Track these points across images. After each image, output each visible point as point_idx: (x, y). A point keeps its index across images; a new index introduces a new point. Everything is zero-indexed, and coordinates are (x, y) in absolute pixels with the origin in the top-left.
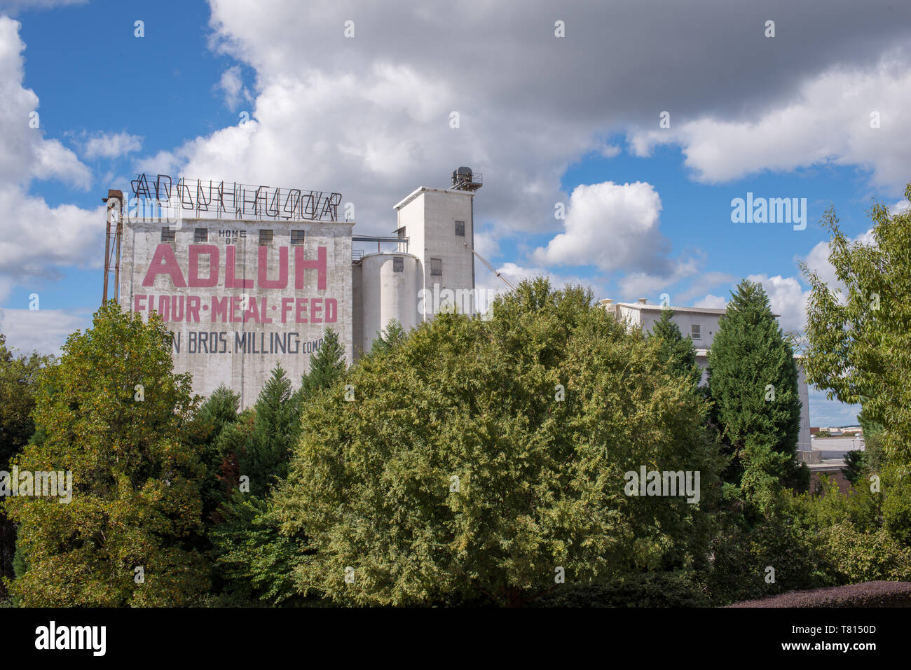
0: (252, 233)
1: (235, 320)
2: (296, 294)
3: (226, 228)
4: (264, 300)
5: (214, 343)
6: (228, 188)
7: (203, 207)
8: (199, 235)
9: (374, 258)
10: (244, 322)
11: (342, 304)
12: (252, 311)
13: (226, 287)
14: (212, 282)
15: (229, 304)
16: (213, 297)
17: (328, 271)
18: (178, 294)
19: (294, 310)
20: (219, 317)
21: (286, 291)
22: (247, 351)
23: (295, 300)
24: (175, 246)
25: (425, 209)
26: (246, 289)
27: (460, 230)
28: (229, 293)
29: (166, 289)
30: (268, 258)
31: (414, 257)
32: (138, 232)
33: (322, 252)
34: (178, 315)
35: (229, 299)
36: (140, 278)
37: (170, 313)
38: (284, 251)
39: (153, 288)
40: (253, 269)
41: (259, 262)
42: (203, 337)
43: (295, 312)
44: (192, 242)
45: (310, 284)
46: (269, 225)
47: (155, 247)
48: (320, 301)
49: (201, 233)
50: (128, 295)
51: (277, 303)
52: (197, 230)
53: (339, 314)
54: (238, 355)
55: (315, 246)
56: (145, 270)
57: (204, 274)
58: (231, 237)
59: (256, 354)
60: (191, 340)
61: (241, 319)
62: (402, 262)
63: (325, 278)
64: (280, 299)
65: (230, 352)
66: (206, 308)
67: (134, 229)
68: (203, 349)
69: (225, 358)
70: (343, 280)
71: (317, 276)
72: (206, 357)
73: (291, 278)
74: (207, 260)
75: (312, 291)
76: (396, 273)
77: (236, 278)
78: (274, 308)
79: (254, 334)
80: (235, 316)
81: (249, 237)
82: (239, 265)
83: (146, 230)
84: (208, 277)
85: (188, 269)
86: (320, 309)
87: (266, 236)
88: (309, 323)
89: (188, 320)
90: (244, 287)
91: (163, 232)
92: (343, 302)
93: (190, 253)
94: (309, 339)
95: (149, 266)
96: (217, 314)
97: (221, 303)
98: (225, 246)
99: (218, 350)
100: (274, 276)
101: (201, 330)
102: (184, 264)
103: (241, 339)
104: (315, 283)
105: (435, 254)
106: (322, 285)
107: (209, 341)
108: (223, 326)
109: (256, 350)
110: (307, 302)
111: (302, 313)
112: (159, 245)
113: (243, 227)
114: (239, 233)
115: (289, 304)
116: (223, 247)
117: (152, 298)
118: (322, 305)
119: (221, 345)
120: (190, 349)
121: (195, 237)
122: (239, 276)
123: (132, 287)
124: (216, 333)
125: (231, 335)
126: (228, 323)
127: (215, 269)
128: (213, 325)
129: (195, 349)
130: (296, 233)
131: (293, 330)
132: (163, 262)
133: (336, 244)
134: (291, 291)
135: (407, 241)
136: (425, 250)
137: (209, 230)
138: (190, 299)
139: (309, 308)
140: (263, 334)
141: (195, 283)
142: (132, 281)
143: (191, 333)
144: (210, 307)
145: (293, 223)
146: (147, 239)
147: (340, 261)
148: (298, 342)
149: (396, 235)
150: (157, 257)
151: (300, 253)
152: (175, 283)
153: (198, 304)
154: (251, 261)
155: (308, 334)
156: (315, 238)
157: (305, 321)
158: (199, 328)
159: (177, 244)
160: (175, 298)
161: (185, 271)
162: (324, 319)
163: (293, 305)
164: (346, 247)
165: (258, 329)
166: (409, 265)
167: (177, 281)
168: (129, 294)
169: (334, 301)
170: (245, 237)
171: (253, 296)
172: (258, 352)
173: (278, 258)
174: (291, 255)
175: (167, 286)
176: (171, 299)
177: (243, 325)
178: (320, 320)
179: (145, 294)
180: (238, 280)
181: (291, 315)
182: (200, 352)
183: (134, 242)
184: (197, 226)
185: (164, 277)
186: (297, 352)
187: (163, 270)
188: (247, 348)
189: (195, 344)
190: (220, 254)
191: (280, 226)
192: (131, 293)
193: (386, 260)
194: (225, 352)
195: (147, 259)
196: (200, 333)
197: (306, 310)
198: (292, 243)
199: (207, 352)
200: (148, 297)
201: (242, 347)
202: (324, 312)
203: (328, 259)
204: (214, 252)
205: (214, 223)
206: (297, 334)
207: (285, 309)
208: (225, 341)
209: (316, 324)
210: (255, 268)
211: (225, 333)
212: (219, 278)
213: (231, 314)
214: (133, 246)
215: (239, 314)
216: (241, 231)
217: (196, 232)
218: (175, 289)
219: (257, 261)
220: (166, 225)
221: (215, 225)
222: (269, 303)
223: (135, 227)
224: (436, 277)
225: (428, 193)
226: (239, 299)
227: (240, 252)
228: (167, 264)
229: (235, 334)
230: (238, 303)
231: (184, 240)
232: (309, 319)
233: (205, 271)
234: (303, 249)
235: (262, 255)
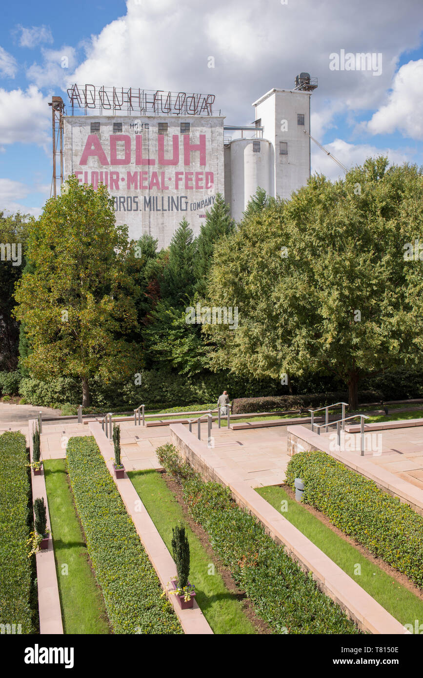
0: (153, 126)
1: (143, 188)
2: (185, 169)
3: (135, 122)
4: (163, 174)
5: (129, 204)
6: (135, 93)
7: (118, 107)
8: (116, 128)
9: (239, 142)
10: (149, 189)
11: (217, 176)
12: (155, 181)
13: (136, 164)
14: (127, 161)
15: (139, 177)
16: (128, 172)
17: (207, 152)
18: (104, 170)
19: (184, 180)
20: (132, 186)
21: (178, 166)
22: (152, 210)
23: (184, 173)
24: (100, 136)
25: (276, 105)
26: (150, 166)
27: (301, 121)
28: (139, 169)
29: (95, 167)
30: (165, 144)
31: (267, 141)
32: (74, 127)
33: (203, 138)
35: (139, 173)
36: (78, 160)
38: (175, 138)
39: (87, 166)
40: (155, 152)
41: (159, 146)
42: (122, 200)
43: (184, 182)
44: (111, 133)
45: (194, 162)
46: (165, 120)
47: (87, 137)
48: (201, 173)
49: (118, 127)
50: (70, 172)
51: (172, 175)
52: (115, 124)
53: (215, 183)
54: (146, 212)
55: (198, 134)
56: (80, 154)
57: (121, 156)
58: (139, 129)
59: (159, 212)
61: (147, 187)
62: (259, 145)
63: (205, 157)
64: (174, 173)
66: (123, 179)
67: (71, 125)
68: (122, 209)
69: (138, 214)
70: (217, 158)
71: (199, 156)
73: (181, 157)
74: (123, 146)
75: (196, 167)
76: (255, 153)
77: (143, 158)
78: (170, 179)
79: (157, 197)
80: (143, 185)
81: (151, 129)
82: (145, 149)
83: (80, 125)
84: (124, 158)
85: (110, 152)
86: (201, 179)
87: (163, 127)
88: (194, 190)
89: (112, 188)
90: (149, 164)
91: (92, 127)
92: (217, 174)
93: (111, 141)
94: (195, 201)
95: (83, 150)
96: (131, 184)
97: (134, 176)
98: (134, 136)
99: (133, 209)
100: (169, 156)
101: (120, 195)
102: (107, 149)
103: (148, 201)
104: (198, 161)
105: (283, 139)
106: (203, 162)
107: (126, 203)
108: (135, 192)
109: (158, 208)
110: (193, 175)
111: (189, 182)
112: (89, 136)
113: (147, 121)
114: (144, 126)
115: (180, 176)
117: (86, 173)
118: (203, 176)
119: (134, 205)
121: (114, 129)
122: (145, 156)
123: (72, 166)
124: (131, 197)
125: (141, 199)
126: (139, 190)
127: (128, 152)
128: (128, 192)
129: (117, 208)
130: (184, 125)
131: (183, 195)
132: (93, 148)
133: (212, 132)
134: (181, 167)
135: (262, 129)
136: (276, 136)
137: (123, 124)
138: (112, 173)
139: (194, 179)
140: (163, 197)
141: (115, 162)
142: (72, 162)
144: (126, 179)
145: (182, 118)
146: (81, 131)
147: (215, 145)
148: (187, 203)
149: (254, 125)
150: (88, 145)
151: (187, 139)
152: (101, 162)
153: (118, 177)
154: (153, 146)
155: (194, 197)
156: (197, 128)
157: (192, 188)
159: (102, 134)
160: (102, 173)
161: (108, 154)
162: (204, 187)
163: (183, 177)
164: (220, 134)
165: (159, 194)
166: (264, 147)
167: (103, 161)
169: (211, 174)
170: (148, 128)
171: (155, 171)
172: (160, 210)
173: (172, 143)
174: (181, 141)
175: (96, 164)
176: (99, 174)
177: (149, 191)
178: (202, 188)
179: (81, 171)
180: (144, 160)
181: (182, 184)
182: (120, 210)
183: (72, 134)
184: (114, 121)
185: (94, 158)
186: (186, 210)
187: (93, 153)
188: (152, 207)
190: (132, 141)
191: (173, 120)
192: (72, 170)
193: (248, 144)
194: (137, 210)
195: (82, 146)
196: (120, 198)
197: (192, 180)
198: (181, 132)
199: (125, 210)
200: (84, 173)
201: (149, 206)
202: (204, 181)
203: (207, 143)
204: (127, 139)
205: (126, 119)
206: (186, 198)
207: (178, 180)
208: (137, 203)
209: (199, 190)
210: (156, 151)
211: (137, 197)
212: (131, 159)
213: (140, 183)
214: (72, 136)
215: (146, 183)
216: (145, 124)
217: (114, 126)
218: (102, 167)
219: (157, 146)
220: (93, 121)
221: (127, 120)
222: (167, 176)
223: (72, 123)
224: (284, 156)
225: (278, 94)
226: (146, 173)
227: (145, 139)
228: (95, 149)
229: (143, 198)
230: (144, 176)
231: (106, 131)
232: (194, 187)
233: (121, 154)
234: (189, 136)
235: (161, 141)
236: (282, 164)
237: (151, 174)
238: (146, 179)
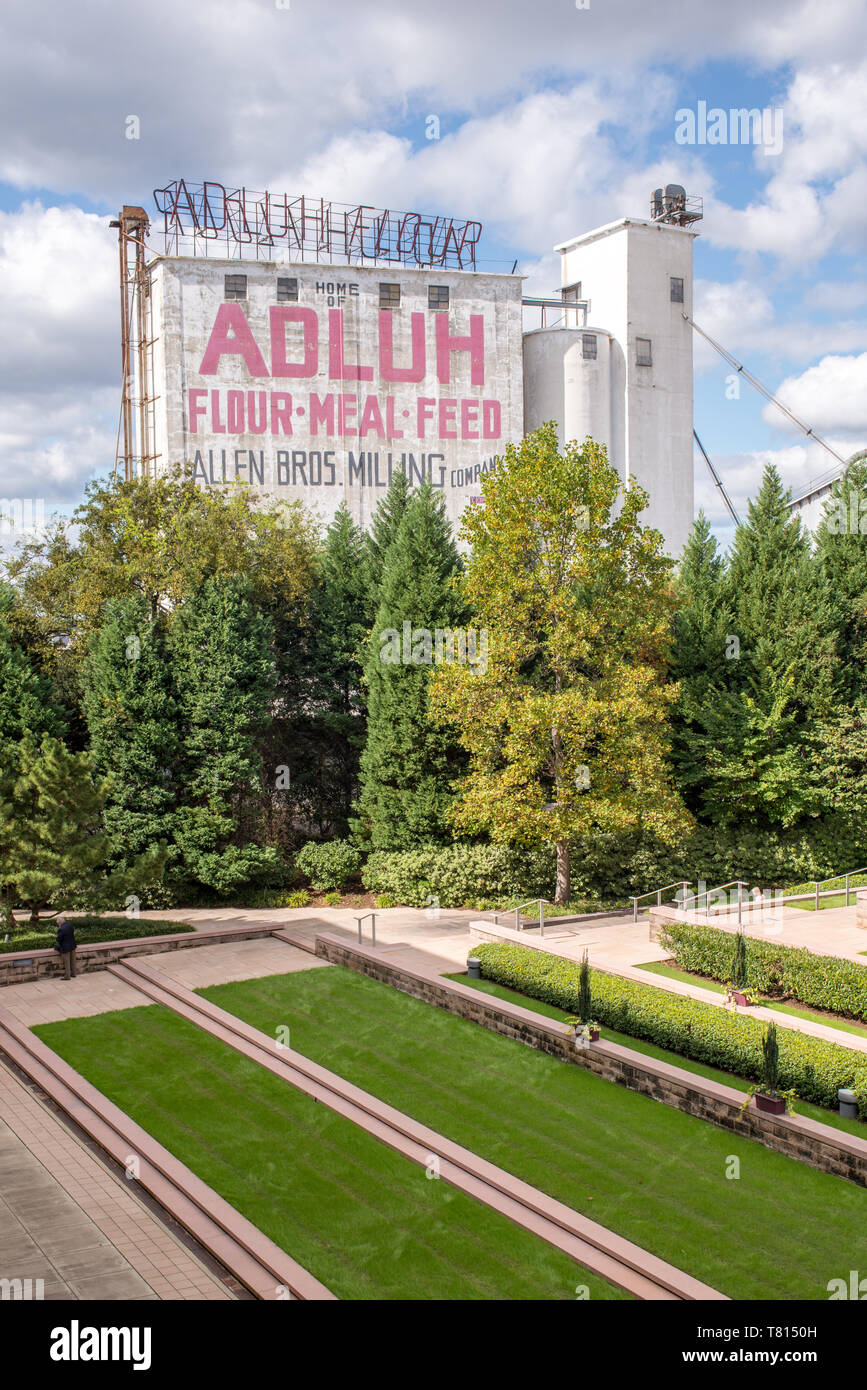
0: (368, 290)
1: (347, 432)
2: (440, 392)
3: (326, 279)
4: (391, 401)
5: (316, 470)
6: (312, 208)
8: (284, 289)
9: (551, 336)
10: (360, 435)
11: (508, 409)
12: (372, 418)
13: (331, 377)
14: (308, 370)
15: (336, 406)
16: (311, 394)
17: (486, 354)
18: (257, 389)
19: (436, 417)
20: (322, 428)
21: (424, 385)
22: (367, 483)
23: (438, 401)
24: (248, 307)
25: (629, 255)
26: (361, 382)
27: (678, 293)
28: (337, 388)
29: (237, 380)
30: (394, 332)
31: (609, 336)
32: (187, 283)
33: (477, 322)
34: (258, 424)
35: (336, 398)
36: (195, 361)
37: (246, 419)
38: (418, 320)
39: (217, 377)
40: (372, 349)
41: (380, 337)
42: (299, 459)
43: (437, 421)
44: (274, 302)
45: (458, 376)
46: (394, 276)
47: (217, 308)
48: (474, 403)
49: (288, 287)
50: (177, 389)
51: (411, 405)
52: (281, 282)
53: (504, 426)
54: (354, 489)
55: (466, 313)
56: (202, 347)
57: (295, 356)
58: (335, 295)
59: (380, 488)
60: (280, 464)
61: (355, 430)
62: (594, 343)
63: (482, 365)
64: (415, 400)
65: (341, 484)
66: (301, 411)
67: (180, 277)
68: (299, 479)
69: (334, 493)
70: (509, 370)
71: (470, 363)
72: (305, 492)
73: (431, 364)
74: (299, 333)
75: (463, 387)
76: (587, 361)
77: (345, 363)
78: (406, 414)
79: (376, 455)
80: (347, 426)
81: (363, 296)
82: (350, 342)
83: (200, 279)
84: (302, 361)
85: (270, 347)
86: (474, 417)
87: (389, 293)
88: (459, 439)
89: (275, 431)
90: (359, 379)
91: (227, 284)
92: (509, 405)
93: (272, 319)
94: (461, 466)
95: (208, 339)
96: (319, 422)
97: (325, 404)
98: (326, 310)
99: (323, 481)
100: (403, 360)
101: (295, 448)
102: (263, 337)
103: (357, 463)
104: (467, 373)
105: (643, 333)
106: (478, 378)
107: (308, 465)
108: (329, 441)
109: (381, 480)
110: (455, 405)
111: (448, 422)
112: (222, 305)
113: (353, 277)
114: (347, 289)
115: (428, 408)
116: (323, 311)
117: (215, 394)
118: (478, 410)
119: (326, 472)
120: (279, 479)
121: (279, 293)
122: (350, 360)
123: (183, 376)
124: (319, 454)
125: (341, 459)
126: (336, 437)
127: (312, 348)
128: (313, 440)
129: (288, 479)
130: (436, 291)
131: (435, 450)
132: (231, 334)
133: (498, 311)
134: (431, 387)
135: (585, 307)
136: (629, 323)
137: (299, 281)
138: (275, 396)
139: (458, 415)
140: (390, 455)
141: (283, 370)
142: (183, 365)
143: (279, 453)
144: (308, 410)
145: (432, 275)
146: (202, 294)
147: (504, 339)
148: (443, 469)
150: (220, 328)
151: (443, 323)
152: (251, 371)
153: (289, 405)
154: (368, 336)
155: (459, 456)
156: (466, 300)
157: (453, 435)
158: (291, 445)
159: (251, 303)
160: (251, 394)
161: (265, 350)
162: (481, 433)
163: (435, 409)
164: (513, 315)
165: (382, 447)
166: (602, 344)
167: (254, 366)
168: (180, 386)
169: (496, 405)
170: (357, 295)
171: (373, 394)
172: (384, 485)
173: (410, 331)
174: (430, 328)
175: (239, 374)
176: (246, 397)
177: (360, 440)
178: (475, 435)
179: (204, 388)
180: (350, 367)
181: (431, 426)
182: (294, 483)
183: (181, 299)
184: (280, 274)
185: (234, 359)
186: (442, 486)
187: (230, 348)
188: (367, 478)
189: (288, 471)
190: (320, 322)
191: (412, 279)
192: (183, 385)
193: (571, 341)
194: (333, 483)
195: (205, 328)
196: (295, 453)
197: (453, 418)
198: (430, 308)
199: (306, 483)
200: (209, 392)
201: (360, 476)
202: (481, 421)
203: (487, 335)
204: (309, 318)
205: (307, 269)
206: (442, 457)
207: (423, 415)
208: (333, 467)
209: (470, 440)
210: (375, 347)
211: (333, 453)
212: (319, 363)
213: (340, 422)
214: (181, 306)
215: (353, 422)
216: (351, 285)
217: (279, 284)
218: (252, 380)
219: (377, 335)
220: (231, 271)
221: (309, 274)
222: (399, 406)
223: (182, 273)
224: (644, 369)
225: (633, 230)
226: (353, 398)
227: (350, 320)
228: (235, 338)
229: (347, 455)
230: (350, 405)
231: (262, 298)
232: (459, 432)
233: (297, 351)
234: (447, 317)
235: (385, 325)
236: (639, 386)
237: (364, 402)
238: (352, 412)
